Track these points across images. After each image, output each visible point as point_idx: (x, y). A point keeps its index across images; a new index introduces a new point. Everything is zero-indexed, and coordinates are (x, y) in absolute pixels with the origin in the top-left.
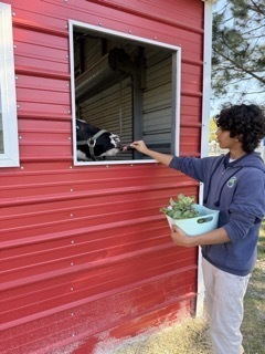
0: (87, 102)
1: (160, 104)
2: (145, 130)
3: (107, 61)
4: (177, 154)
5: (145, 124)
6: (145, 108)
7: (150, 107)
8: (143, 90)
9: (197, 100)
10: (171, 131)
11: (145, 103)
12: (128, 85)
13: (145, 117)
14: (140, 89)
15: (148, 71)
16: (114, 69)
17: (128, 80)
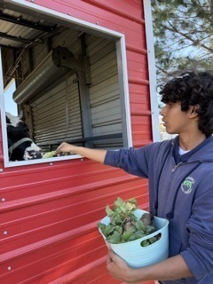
0: (37, 102)
1: (107, 97)
2: (94, 122)
3: (51, 58)
4: (130, 145)
5: (93, 117)
6: (92, 102)
7: (96, 100)
8: (89, 85)
9: (145, 87)
10: (122, 121)
11: (91, 97)
12: (74, 82)
13: (93, 110)
14: (86, 85)
15: (92, 68)
16: (58, 66)
17: (74, 77)
